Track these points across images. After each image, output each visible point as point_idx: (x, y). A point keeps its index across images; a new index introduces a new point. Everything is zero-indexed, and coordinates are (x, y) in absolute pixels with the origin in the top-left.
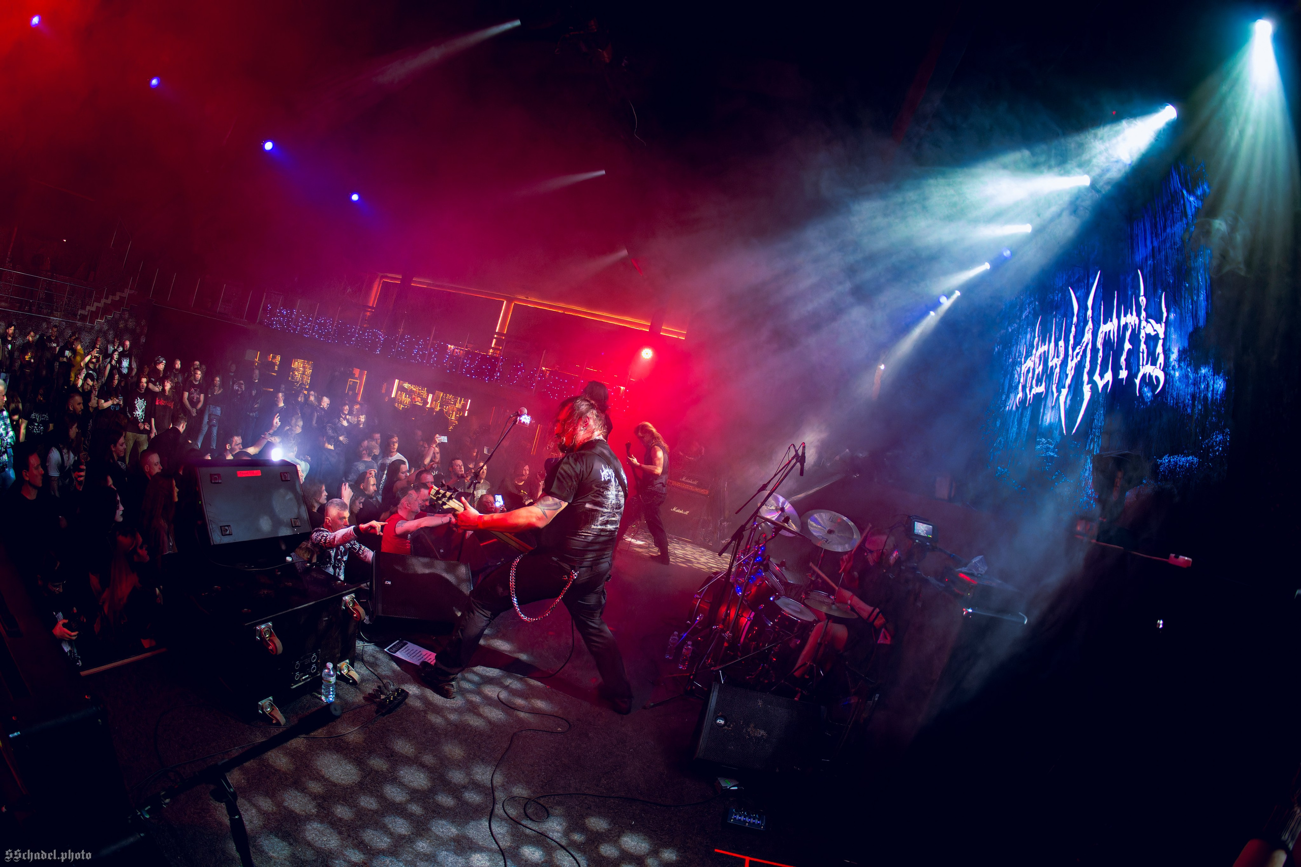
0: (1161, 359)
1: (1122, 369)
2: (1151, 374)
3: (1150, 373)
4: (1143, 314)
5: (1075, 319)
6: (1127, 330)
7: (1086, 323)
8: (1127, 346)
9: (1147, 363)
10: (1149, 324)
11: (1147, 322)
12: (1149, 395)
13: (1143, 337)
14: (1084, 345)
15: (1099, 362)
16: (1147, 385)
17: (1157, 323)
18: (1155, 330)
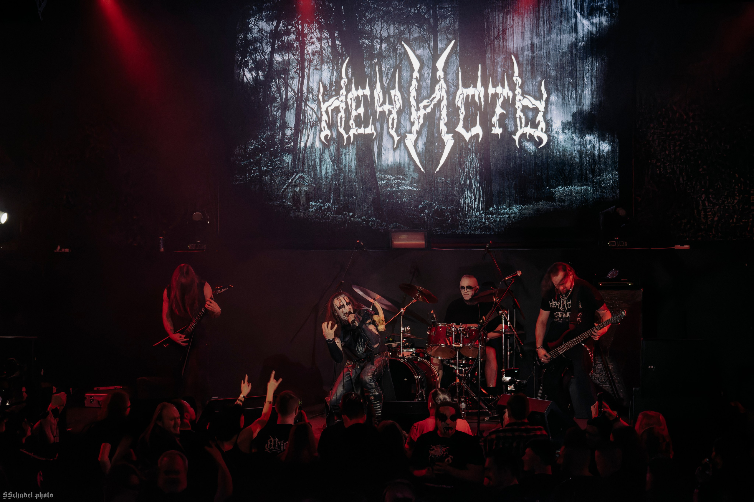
0: (543, 125)
1: (496, 127)
2: (533, 134)
3: (530, 134)
4: (518, 90)
5: (416, 74)
6: (498, 100)
7: (435, 81)
8: (499, 110)
9: (526, 125)
10: (525, 99)
11: (524, 97)
12: (531, 148)
13: (519, 107)
14: (435, 101)
15: (462, 117)
16: (528, 141)
17: (536, 99)
18: (533, 105)
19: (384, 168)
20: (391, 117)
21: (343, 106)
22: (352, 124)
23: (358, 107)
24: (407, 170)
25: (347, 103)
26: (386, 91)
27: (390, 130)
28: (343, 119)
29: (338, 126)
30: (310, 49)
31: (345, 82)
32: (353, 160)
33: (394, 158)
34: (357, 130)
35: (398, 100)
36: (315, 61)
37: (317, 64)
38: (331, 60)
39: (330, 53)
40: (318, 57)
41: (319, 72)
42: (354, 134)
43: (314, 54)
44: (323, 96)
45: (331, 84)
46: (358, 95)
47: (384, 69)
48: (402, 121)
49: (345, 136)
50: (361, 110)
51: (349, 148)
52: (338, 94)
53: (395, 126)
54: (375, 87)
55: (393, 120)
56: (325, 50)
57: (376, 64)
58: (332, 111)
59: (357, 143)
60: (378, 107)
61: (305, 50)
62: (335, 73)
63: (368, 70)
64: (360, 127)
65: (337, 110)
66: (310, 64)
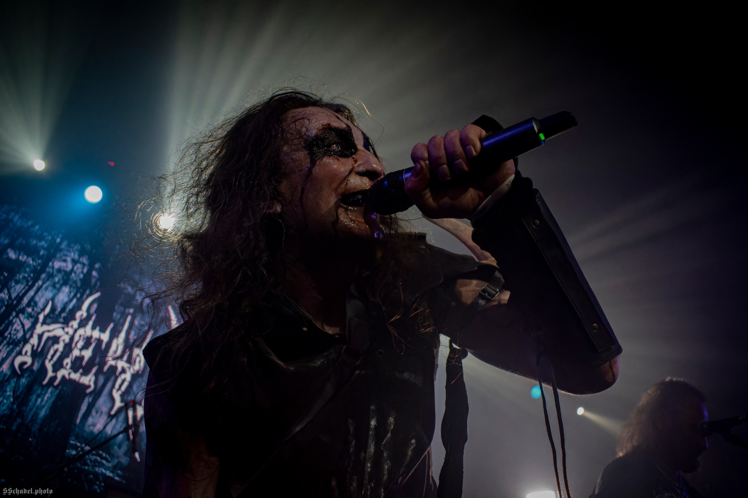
19: (85, 434)
20: (123, 376)
21: (67, 338)
22: (67, 364)
23: (86, 347)
24: (116, 448)
25: (72, 338)
26: (129, 346)
27: (114, 391)
28: (58, 354)
29: (46, 358)
30: (57, 264)
31: (82, 315)
32: (46, 407)
33: (105, 427)
34: (69, 374)
35: (140, 361)
36: (56, 279)
37: (58, 283)
38: (77, 286)
39: (81, 280)
40: (63, 277)
41: (55, 291)
42: (63, 377)
43: (59, 270)
44: (45, 317)
45: (63, 310)
46: (91, 337)
47: (136, 323)
48: (135, 388)
49: (50, 374)
50: (87, 354)
51: (48, 389)
52: (66, 322)
53: (123, 388)
54: (117, 337)
55: (124, 381)
56: (75, 273)
57: (129, 314)
58: (49, 338)
59: (62, 389)
60: (110, 359)
61: (51, 264)
62: (75, 301)
63: (117, 315)
64: (76, 371)
65: (55, 340)
66: (48, 279)
